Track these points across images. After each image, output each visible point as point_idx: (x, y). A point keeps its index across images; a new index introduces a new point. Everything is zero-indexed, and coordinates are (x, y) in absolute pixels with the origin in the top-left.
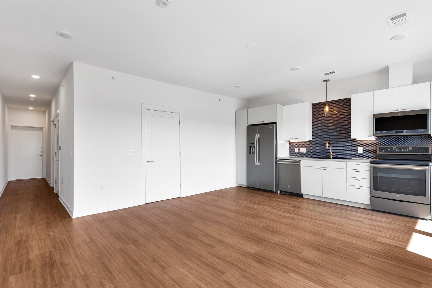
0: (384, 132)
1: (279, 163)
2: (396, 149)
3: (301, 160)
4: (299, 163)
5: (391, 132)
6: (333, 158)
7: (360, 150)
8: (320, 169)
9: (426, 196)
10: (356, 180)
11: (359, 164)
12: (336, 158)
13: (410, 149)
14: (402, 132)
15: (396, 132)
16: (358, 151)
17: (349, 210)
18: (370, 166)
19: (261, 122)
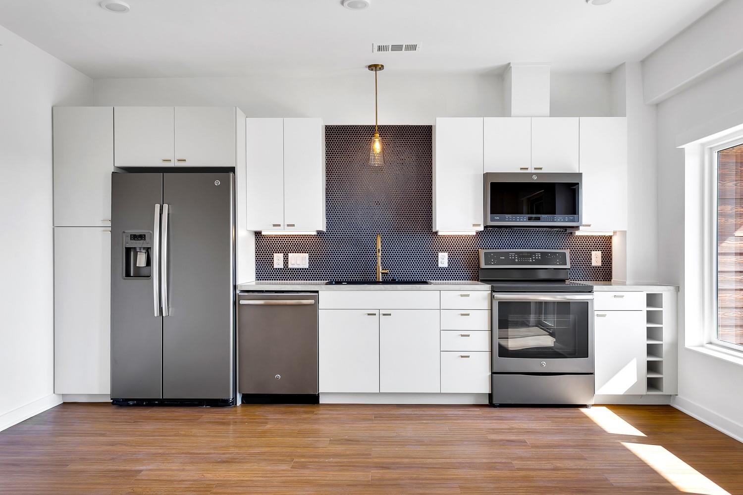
0: (507, 216)
1: (242, 302)
2: (515, 257)
3: (317, 292)
4: (312, 302)
5: (520, 219)
6: (385, 282)
7: (443, 260)
8: (375, 314)
9: (588, 357)
10: (462, 336)
11: (468, 295)
12: (393, 282)
13: (538, 257)
14: (538, 219)
15: (530, 219)
16: (437, 261)
17: (458, 417)
18: (492, 297)
19: (173, 161)
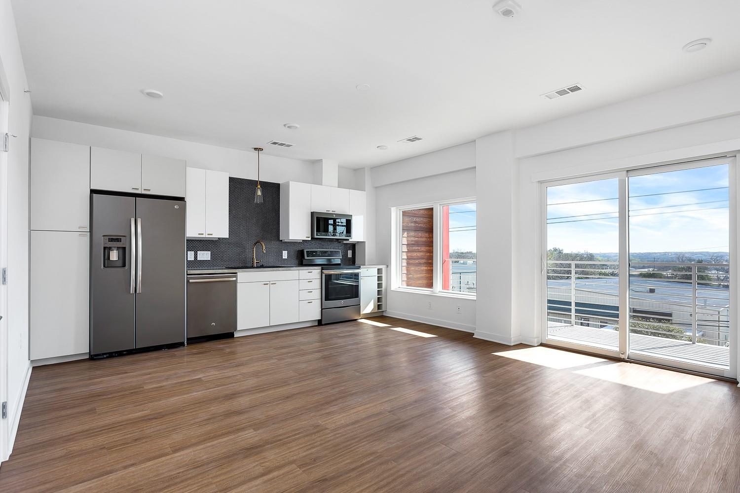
1: (192, 281)
3: (236, 273)
4: (234, 279)
6: (257, 267)
7: (285, 255)
8: (268, 284)
9: (358, 298)
10: (309, 292)
11: (312, 272)
12: (262, 267)
13: (329, 253)
16: (282, 255)
18: (322, 273)
19: (140, 189)
